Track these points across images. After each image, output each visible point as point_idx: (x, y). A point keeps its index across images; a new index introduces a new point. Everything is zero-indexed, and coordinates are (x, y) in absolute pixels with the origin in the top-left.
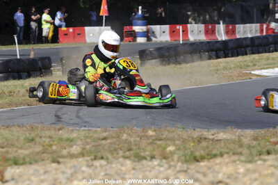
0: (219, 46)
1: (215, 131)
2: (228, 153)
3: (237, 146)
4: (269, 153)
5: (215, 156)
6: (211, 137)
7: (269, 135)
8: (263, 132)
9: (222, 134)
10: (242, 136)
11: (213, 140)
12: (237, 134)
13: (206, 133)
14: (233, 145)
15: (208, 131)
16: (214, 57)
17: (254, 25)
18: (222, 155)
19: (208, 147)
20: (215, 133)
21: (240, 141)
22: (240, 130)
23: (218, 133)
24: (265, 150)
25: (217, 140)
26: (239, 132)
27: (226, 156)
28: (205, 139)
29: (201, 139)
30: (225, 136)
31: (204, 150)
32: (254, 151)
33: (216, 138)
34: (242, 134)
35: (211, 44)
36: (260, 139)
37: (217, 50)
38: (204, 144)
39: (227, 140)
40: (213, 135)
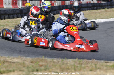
0: (18, 12)
1: (12, 57)
2: (17, 70)
3: (22, 66)
4: (37, 71)
5: (10, 71)
6: (10, 61)
7: (39, 61)
8: (36, 59)
9: (15, 59)
10: (25, 60)
11: (11, 62)
12: (23, 59)
13: (7, 58)
14: (20, 65)
15: (9, 57)
16: (16, 17)
17: (37, 1)
18: (14, 71)
19: (7, 66)
20: (12, 59)
21: (24, 63)
22: (24, 57)
23: (14, 59)
24: (36, 69)
25: (13, 62)
26: (24, 58)
27: (16, 71)
28: (7, 61)
29: (5, 62)
30: (17, 60)
31: (6, 68)
32: (30, 70)
33: (12, 61)
34: (25, 59)
35: (14, 11)
36: (34, 62)
37: (17, 14)
38: (6, 64)
39: (18, 62)
40: (11, 59)
